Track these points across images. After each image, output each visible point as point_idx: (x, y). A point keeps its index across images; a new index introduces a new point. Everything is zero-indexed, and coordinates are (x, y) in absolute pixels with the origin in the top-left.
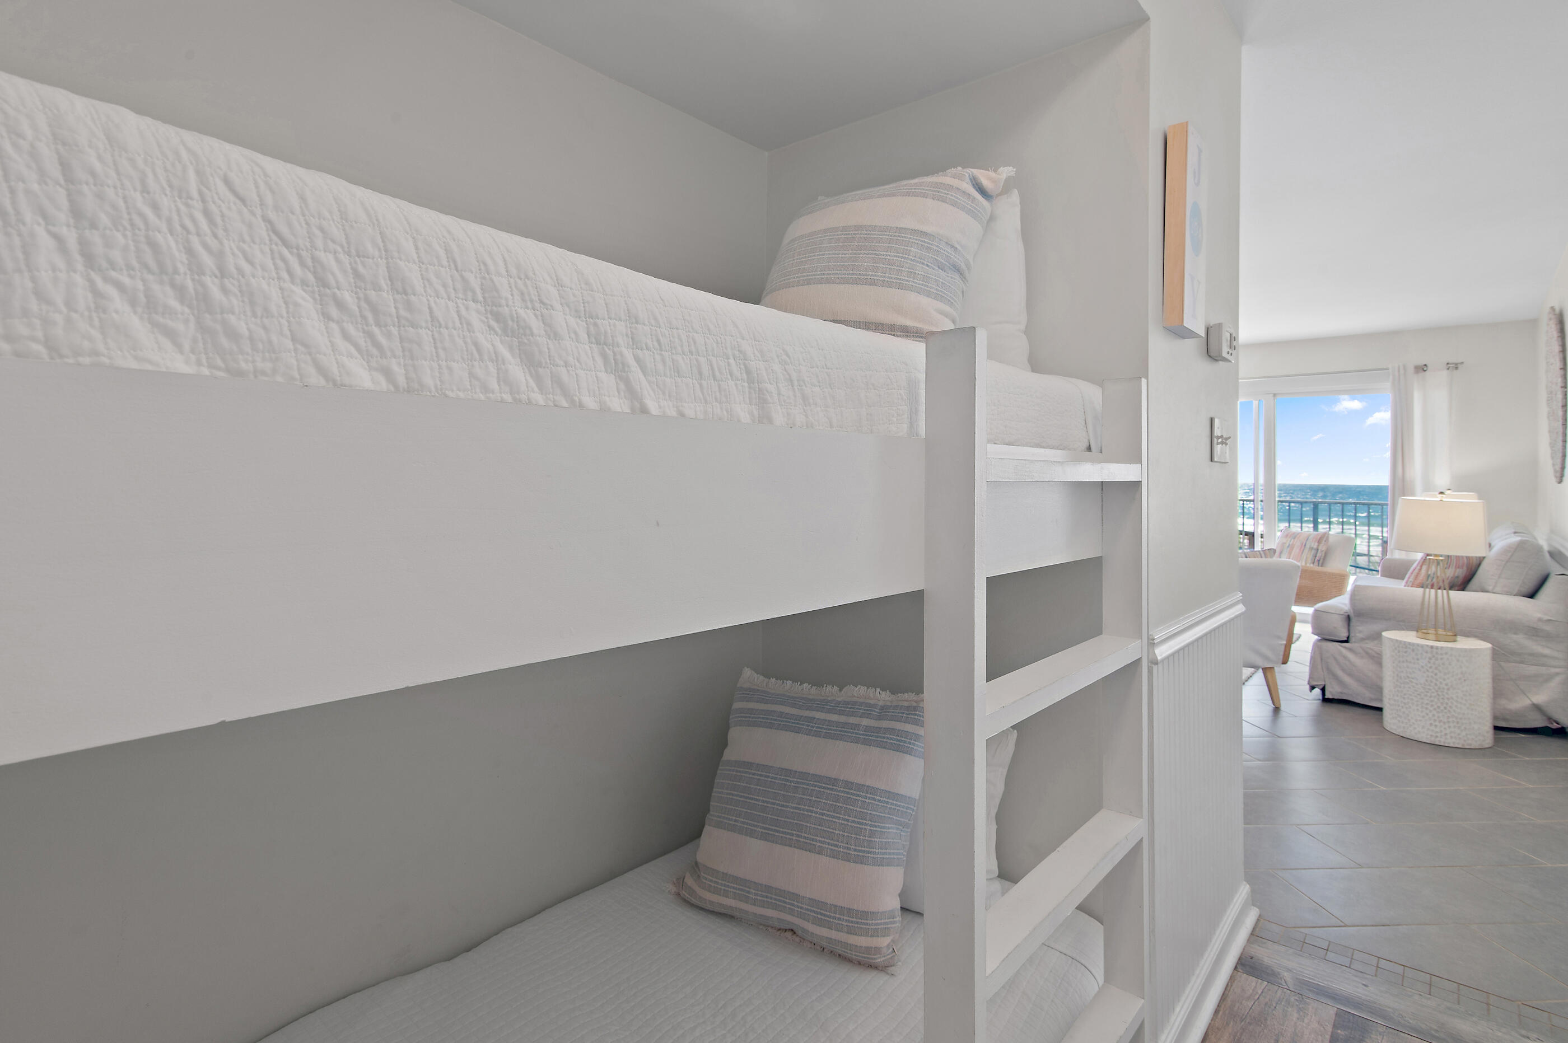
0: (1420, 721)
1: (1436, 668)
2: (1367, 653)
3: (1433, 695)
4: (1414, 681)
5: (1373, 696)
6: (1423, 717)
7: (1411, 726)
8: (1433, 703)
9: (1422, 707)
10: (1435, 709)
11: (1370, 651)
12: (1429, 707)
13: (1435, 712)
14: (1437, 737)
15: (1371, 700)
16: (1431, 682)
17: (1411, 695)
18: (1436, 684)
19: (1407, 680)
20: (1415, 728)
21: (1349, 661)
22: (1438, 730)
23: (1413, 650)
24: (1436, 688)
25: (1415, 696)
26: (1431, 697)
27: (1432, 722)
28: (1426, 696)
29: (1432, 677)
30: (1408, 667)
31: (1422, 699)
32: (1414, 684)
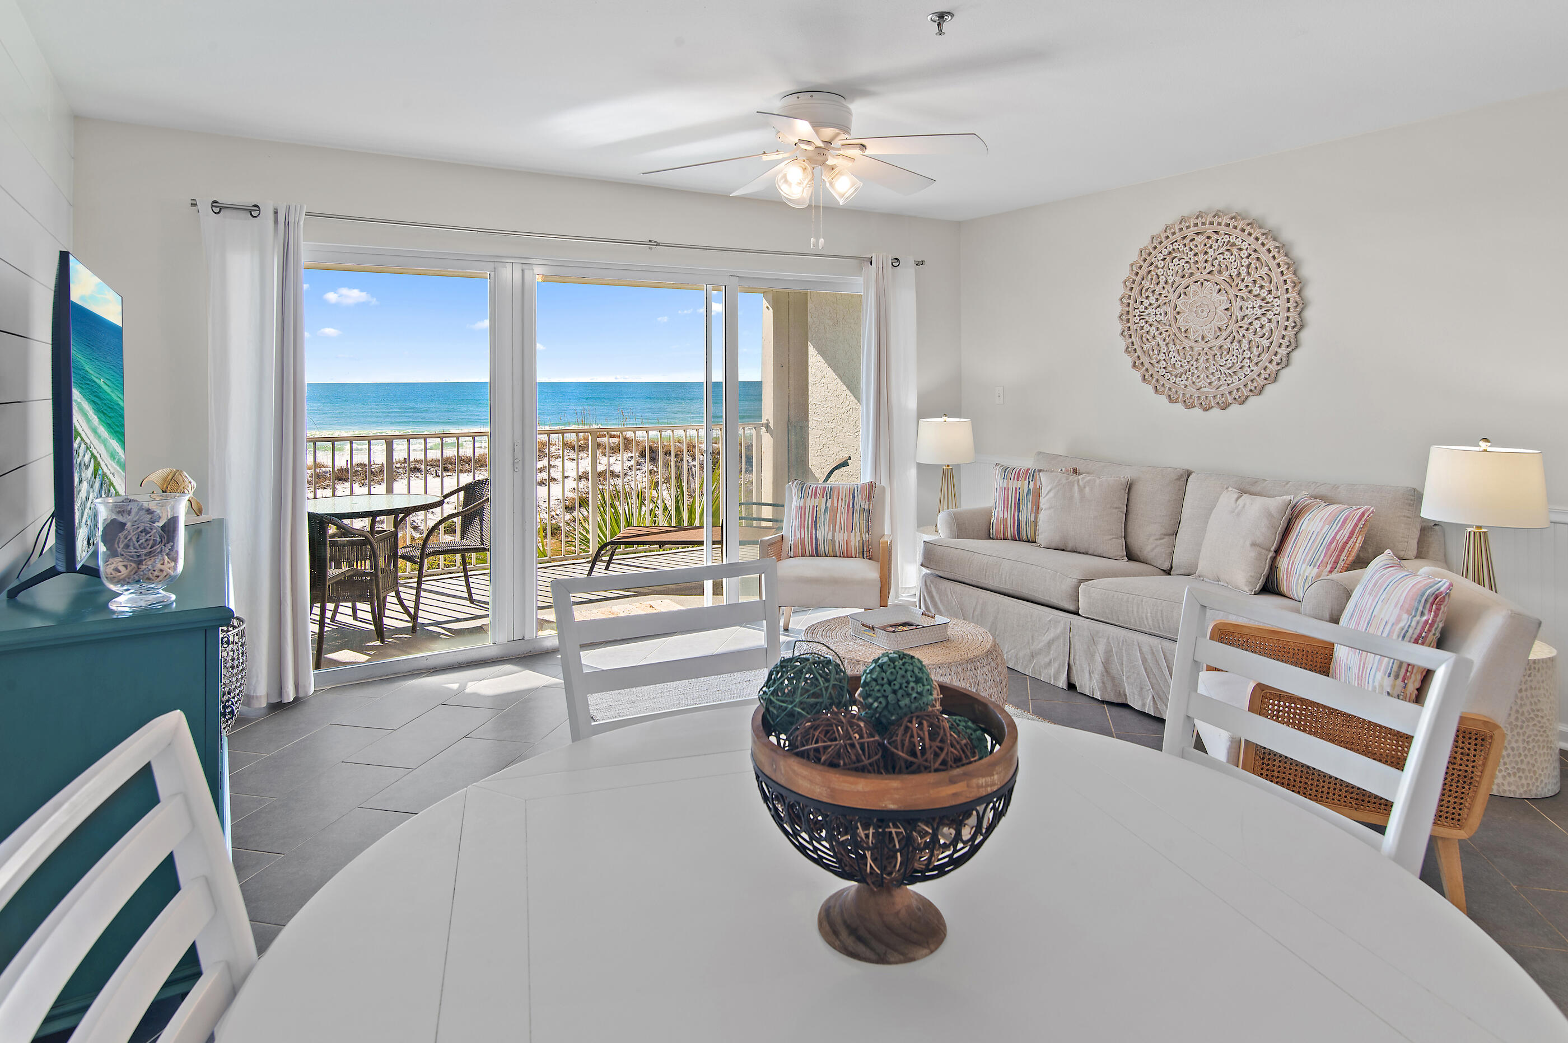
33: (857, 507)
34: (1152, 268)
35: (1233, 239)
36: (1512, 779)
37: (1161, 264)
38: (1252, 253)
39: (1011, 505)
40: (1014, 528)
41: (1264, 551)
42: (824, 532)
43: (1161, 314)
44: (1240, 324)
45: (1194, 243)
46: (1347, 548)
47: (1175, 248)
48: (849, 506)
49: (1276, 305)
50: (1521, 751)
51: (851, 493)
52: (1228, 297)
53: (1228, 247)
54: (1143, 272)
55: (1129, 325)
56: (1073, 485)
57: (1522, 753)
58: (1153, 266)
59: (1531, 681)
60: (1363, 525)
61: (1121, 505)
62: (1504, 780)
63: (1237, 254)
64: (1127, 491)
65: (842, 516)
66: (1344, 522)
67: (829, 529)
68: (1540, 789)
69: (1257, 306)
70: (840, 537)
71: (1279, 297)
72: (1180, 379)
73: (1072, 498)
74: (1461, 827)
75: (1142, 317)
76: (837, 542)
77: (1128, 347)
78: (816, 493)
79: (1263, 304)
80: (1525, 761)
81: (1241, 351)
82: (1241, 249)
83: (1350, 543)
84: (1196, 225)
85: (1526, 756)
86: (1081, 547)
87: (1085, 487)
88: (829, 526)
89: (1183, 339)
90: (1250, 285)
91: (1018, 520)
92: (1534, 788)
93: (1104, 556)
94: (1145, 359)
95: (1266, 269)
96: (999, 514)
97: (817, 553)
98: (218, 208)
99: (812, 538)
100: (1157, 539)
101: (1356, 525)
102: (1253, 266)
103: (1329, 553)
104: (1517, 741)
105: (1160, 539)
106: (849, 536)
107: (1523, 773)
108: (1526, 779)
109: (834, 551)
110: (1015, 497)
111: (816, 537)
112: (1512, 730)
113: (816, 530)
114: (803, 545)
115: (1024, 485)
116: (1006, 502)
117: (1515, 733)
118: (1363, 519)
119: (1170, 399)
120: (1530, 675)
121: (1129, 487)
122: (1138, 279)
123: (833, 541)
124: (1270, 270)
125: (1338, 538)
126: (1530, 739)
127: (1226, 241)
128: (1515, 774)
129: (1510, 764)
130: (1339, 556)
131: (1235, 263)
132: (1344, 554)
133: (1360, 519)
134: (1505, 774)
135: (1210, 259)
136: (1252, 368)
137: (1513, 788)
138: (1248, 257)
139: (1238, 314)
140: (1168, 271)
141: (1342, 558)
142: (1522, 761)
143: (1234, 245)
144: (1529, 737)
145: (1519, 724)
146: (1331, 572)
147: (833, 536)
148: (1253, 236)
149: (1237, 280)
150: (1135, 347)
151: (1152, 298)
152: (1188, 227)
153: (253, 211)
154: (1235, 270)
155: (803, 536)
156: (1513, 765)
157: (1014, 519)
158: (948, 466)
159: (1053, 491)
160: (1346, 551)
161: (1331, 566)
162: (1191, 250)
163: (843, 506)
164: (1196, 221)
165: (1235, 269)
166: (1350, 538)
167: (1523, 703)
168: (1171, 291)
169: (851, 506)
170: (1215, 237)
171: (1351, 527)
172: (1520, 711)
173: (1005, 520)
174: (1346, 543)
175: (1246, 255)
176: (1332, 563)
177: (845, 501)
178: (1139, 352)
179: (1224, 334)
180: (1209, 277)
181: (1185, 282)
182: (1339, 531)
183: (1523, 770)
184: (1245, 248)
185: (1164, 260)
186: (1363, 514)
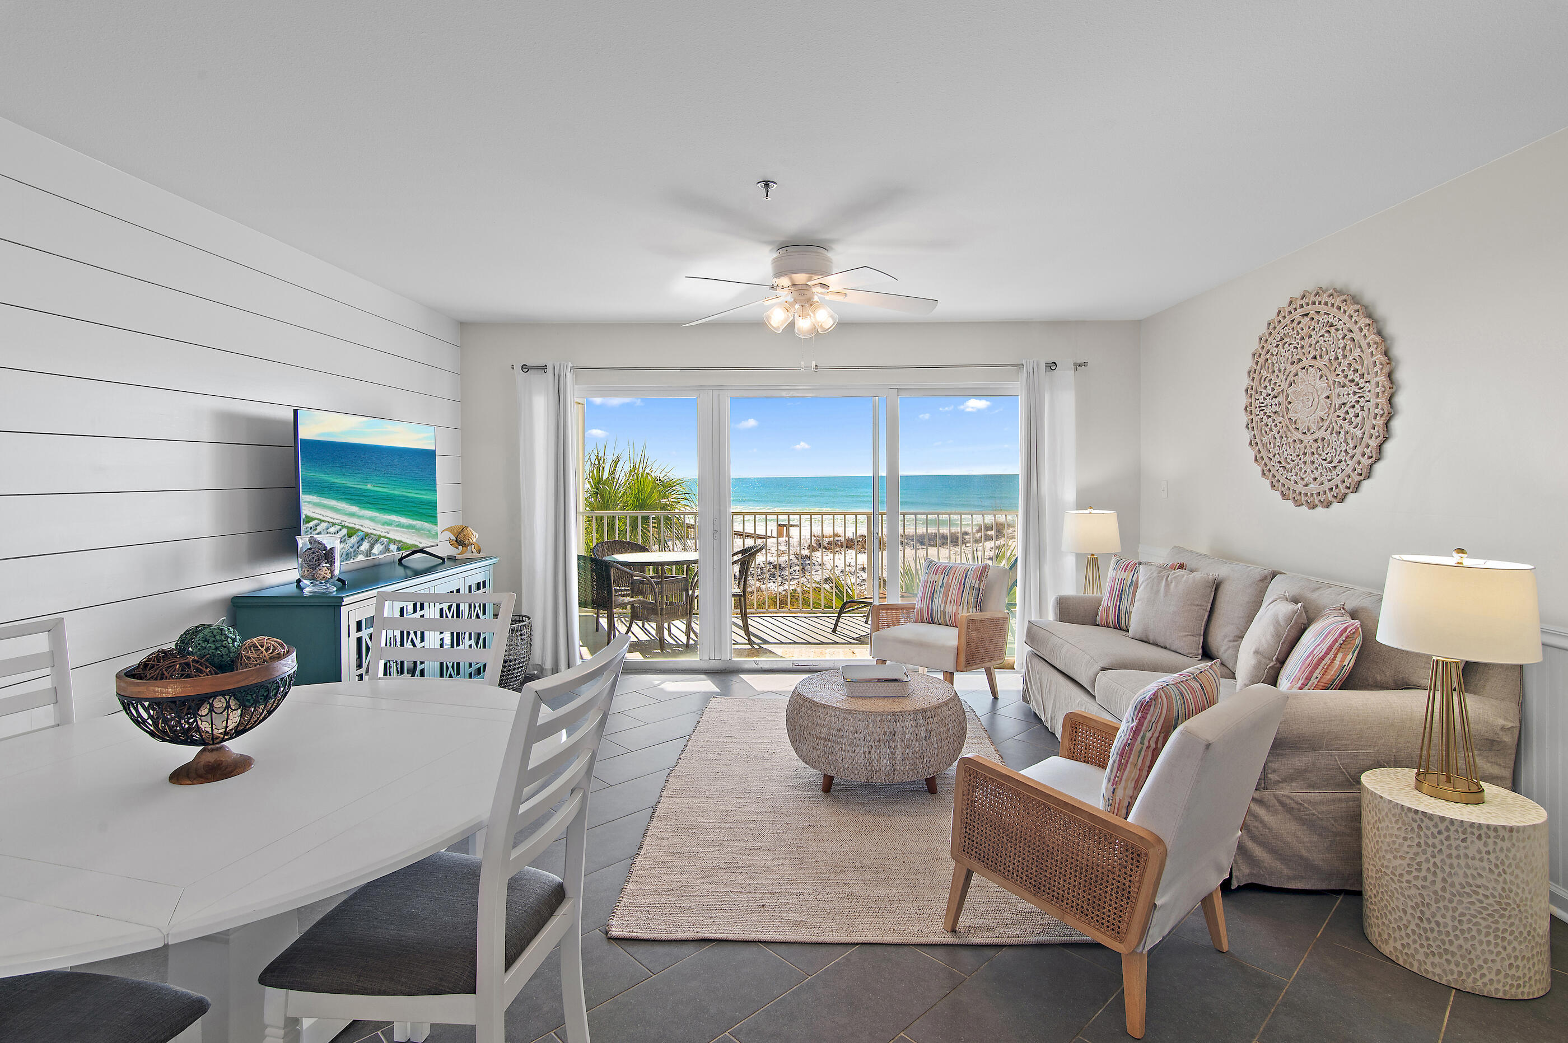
0: (1493, 961)
1: (1517, 867)
2: (1283, 804)
3: (1513, 913)
4: (1481, 891)
5: (1290, 873)
6: (1498, 953)
7: (1474, 970)
8: (1514, 928)
9: (1496, 937)
10: (1516, 938)
11: (1288, 801)
12: (1507, 935)
13: (1515, 944)
14: (1519, 986)
15: (1290, 879)
16: (1511, 891)
17: (1475, 916)
18: (1517, 894)
19: (1467, 890)
20: (1483, 975)
21: (1262, 822)
22: (1520, 974)
23: (1479, 837)
24: (1518, 900)
25: (1484, 919)
26: (1510, 917)
27: (1512, 960)
28: (1502, 916)
29: (1511, 882)
30: (1468, 866)
31: (1497, 922)
32: (1481, 897)
33: (968, 585)
34: (1268, 356)
35: (1331, 318)
36: (1437, 960)
37: (1274, 351)
38: (1347, 333)
39: (1115, 597)
40: (1115, 616)
41: (1264, 660)
42: (938, 604)
43: (1276, 405)
44: (1338, 413)
45: (1301, 325)
46: (1322, 665)
47: (1286, 332)
48: (961, 582)
49: (1367, 390)
50: (1449, 929)
51: (966, 572)
52: (1327, 383)
53: (1328, 328)
54: (1261, 360)
55: (1252, 417)
56: (1162, 579)
57: (1451, 932)
58: (1269, 354)
59: (1466, 848)
60: (1344, 641)
61: (1204, 603)
62: (1427, 958)
63: (1334, 335)
64: (1213, 590)
65: (954, 591)
66: (1326, 636)
67: (942, 602)
68: (1479, 983)
69: (1351, 392)
70: (950, 609)
71: (1370, 382)
72: (1291, 474)
73: (1158, 591)
74: (1121, 941)
75: (1261, 408)
76: (947, 613)
77: (1251, 441)
78: (937, 572)
79: (1357, 390)
80: (1456, 943)
81: (1339, 443)
82: (1337, 330)
83: (1326, 659)
84: (1302, 306)
85: (1457, 937)
86: (1160, 640)
87: (1172, 582)
88: (942, 599)
89: (1293, 431)
90: (1346, 368)
91: (1119, 610)
92: (1470, 980)
93: (1178, 651)
94: (1264, 454)
95: (1359, 350)
96: (1106, 602)
97: (931, 622)
98: (526, 369)
99: (928, 608)
100: (1230, 641)
101: (1336, 640)
102: (1348, 348)
103: (1303, 668)
104: (1443, 916)
105: (1234, 641)
106: (957, 609)
107: (1453, 956)
108: (1457, 964)
109: (945, 620)
110: (1120, 587)
111: (932, 607)
112: (1437, 901)
113: (932, 601)
114: (922, 615)
115: (1128, 576)
116: (1112, 591)
117: (1441, 905)
118: (1345, 635)
119: (1283, 495)
120: (1464, 840)
121: (1217, 586)
122: (1258, 368)
123: (944, 612)
124: (1362, 351)
125: (1314, 653)
126: (1464, 919)
127: (1326, 321)
128: (1440, 956)
129: (1434, 941)
130: (1312, 672)
131: (1333, 345)
132: (1318, 671)
133: (1341, 635)
134: (1428, 951)
135: (1313, 342)
136: (1348, 463)
137: (1438, 971)
138: (1343, 338)
139: (1336, 403)
140: (1281, 358)
141: (1315, 675)
142: (1451, 942)
143: (1332, 325)
144: (1463, 915)
145: (1447, 895)
146: (1301, 688)
147: (944, 608)
148: (1347, 314)
149: (1335, 364)
150: (1257, 440)
151: (1268, 387)
152: (1295, 309)
153: (544, 368)
154: (1334, 353)
155: (922, 606)
156: (1438, 943)
157: (1115, 608)
158: (1093, 555)
159: (1144, 584)
160: (1320, 667)
161: (1303, 681)
162: (1298, 334)
163: (956, 583)
164: (1302, 302)
165: (1333, 351)
166: (1327, 653)
167: (1453, 872)
168: (1283, 380)
169: (962, 584)
170: (1316, 317)
171: (1330, 643)
172: (1449, 880)
173: (1108, 608)
174: (1322, 659)
175: (1342, 336)
176: (1304, 679)
177: (959, 579)
178: (1260, 446)
179: (1326, 424)
180: (1313, 362)
181: (1294, 369)
182: (1319, 645)
183: (1453, 954)
184: (1341, 328)
185: (1277, 346)
186: (1346, 629)
